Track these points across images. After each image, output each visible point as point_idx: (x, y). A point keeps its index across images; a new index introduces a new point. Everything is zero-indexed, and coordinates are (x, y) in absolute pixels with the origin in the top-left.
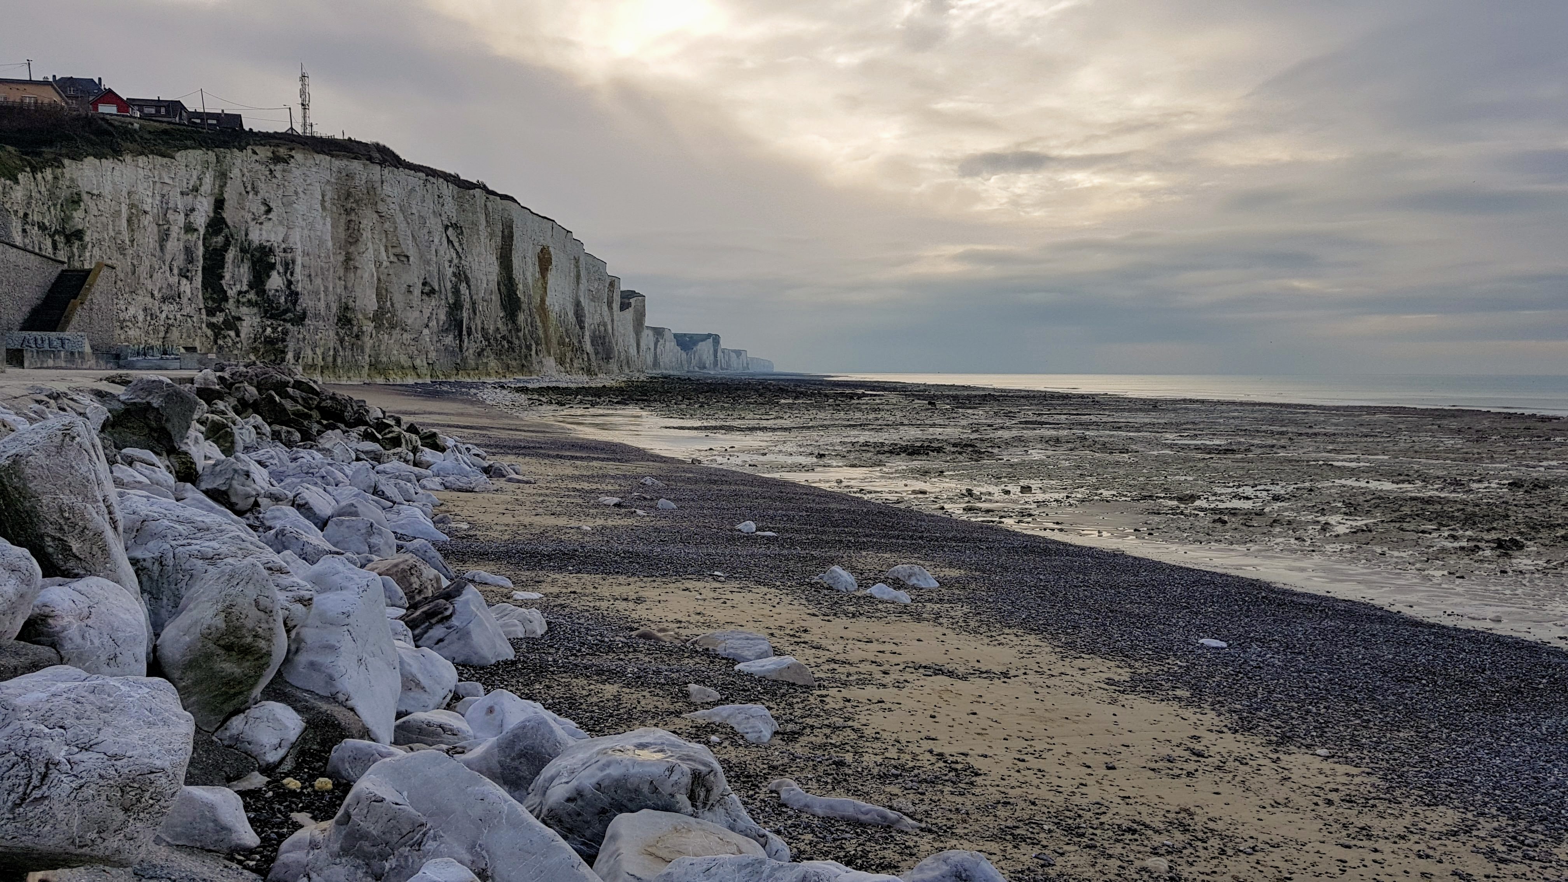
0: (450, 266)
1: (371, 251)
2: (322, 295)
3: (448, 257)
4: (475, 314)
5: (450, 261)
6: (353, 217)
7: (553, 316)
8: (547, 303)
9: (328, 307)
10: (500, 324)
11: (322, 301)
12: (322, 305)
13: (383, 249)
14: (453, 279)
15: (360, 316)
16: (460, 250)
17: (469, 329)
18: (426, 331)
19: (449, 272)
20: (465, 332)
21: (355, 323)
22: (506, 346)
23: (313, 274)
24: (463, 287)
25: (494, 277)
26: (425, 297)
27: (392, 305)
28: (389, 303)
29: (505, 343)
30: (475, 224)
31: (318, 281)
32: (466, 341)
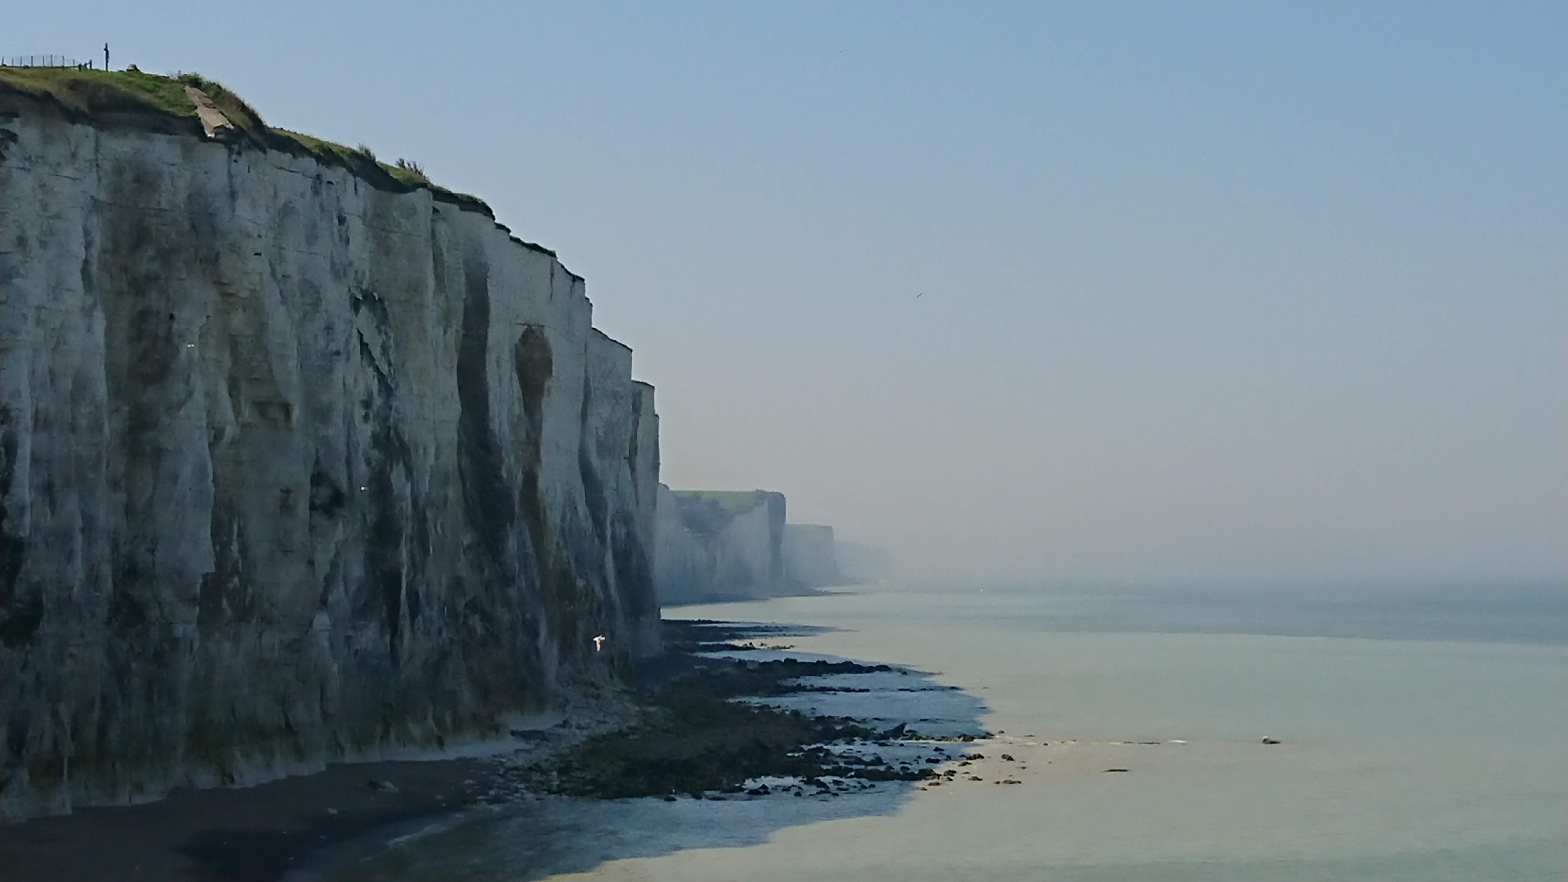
0: (366, 418)
1: (199, 398)
2: (79, 541)
3: (359, 393)
4: (426, 552)
5: (367, 404)
6: (154, 300)
7: (553, 518)
8: (541, 484)
9: (93, 579)
10: (463, 569)
11: (78, 562)
12: (77, 572)
13: (223, 389)
14: (375, 453)
15: (167, 594)
16: (385, 369)
17: (413, 595)
18: (322, 621)
19: (365, 431)
20: (404, 609)
21: (153, 614)
22: (480, 630)
23: (58, 482)
24: (397, 476)
25: (451, 435)
26: (320, 520)
27: (243, 551)
28: (235, 547)
29: (476, 621)
30: (414, 287)
31: (71, 504)
32: (407, 635)
